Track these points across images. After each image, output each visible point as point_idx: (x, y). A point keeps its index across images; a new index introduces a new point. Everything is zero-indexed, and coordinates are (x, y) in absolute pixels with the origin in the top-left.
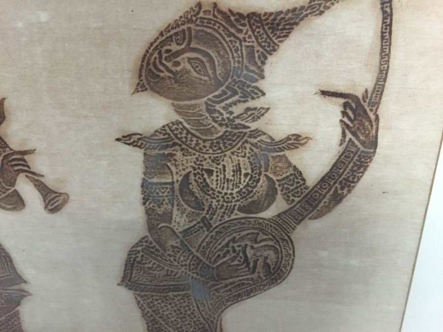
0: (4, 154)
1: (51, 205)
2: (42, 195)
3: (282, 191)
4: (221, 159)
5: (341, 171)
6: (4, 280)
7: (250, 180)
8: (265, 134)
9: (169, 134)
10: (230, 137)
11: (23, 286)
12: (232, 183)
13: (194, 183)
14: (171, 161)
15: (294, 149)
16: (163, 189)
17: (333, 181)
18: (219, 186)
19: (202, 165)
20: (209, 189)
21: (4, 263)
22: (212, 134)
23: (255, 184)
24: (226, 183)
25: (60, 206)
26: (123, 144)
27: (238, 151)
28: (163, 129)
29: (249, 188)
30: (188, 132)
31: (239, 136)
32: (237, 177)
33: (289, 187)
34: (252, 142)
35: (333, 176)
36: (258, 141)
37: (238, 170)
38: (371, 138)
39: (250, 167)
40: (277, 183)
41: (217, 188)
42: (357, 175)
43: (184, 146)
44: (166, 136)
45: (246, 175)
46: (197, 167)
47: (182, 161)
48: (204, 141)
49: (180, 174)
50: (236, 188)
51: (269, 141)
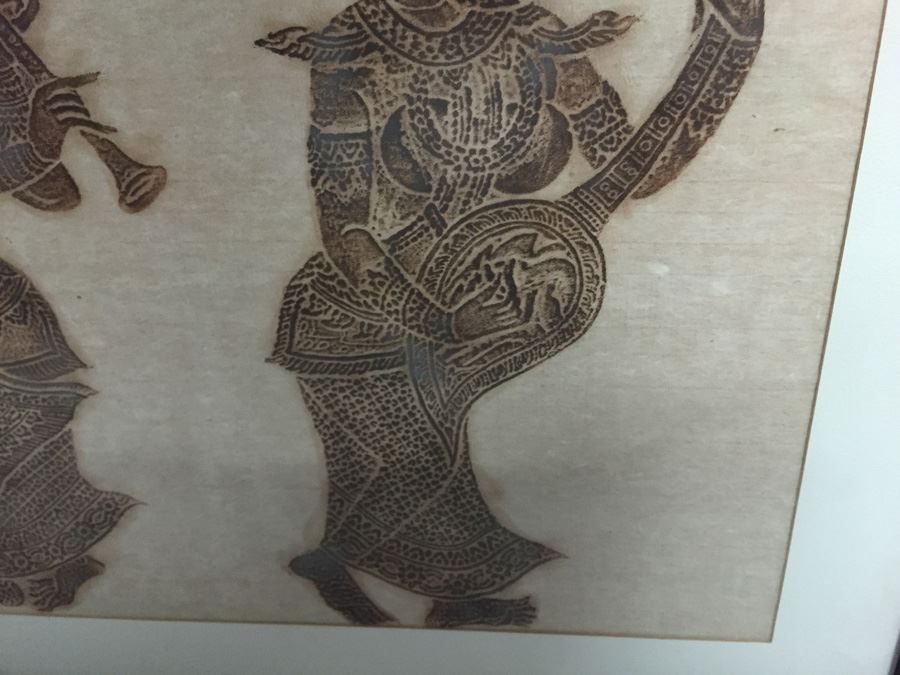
0: (37, 87)
1: (132, 195)
2: (113, 171)
3: (581, 139)
4: (463, 75)
5: (695, 87)
6: (42, 363)
7: (518, 120)
8: (547, 13)
9: (359, 26)
10: (478, 26)
11: (80, 375)
12: (485, 127)
13: (410, 132)
14: (364, 86)
15: (603, 44)
16: (350, 148)
17: (679, 112)
18: (458, 136)
19: (426, 92)
20: (440, 143)
21: (41, 328)
22: (443, 20)
23: (528, 128)
24: (472, 129)
25: (150, 195)
26: (270, 52)
27: (496, 56)
28: (348, 13)
29: (517, 137)
30: (398, 19)
31: (496, 23)
32: (494, 115)
33: (595, 129)
34: (522, 34)
35: (680, 99)
36: (534, 31)
37: (494, 99)
38: (752, 13)
39: (518, 90)
40: (572, 123)
41: (454, 139)
42: (726, 94)
43: (389, 52)
44: (354, 31)
45: (512, 108)
46: (415, 95)
47: (387, 84)
48: (430, 36)
49: (382, 113)
50: (491, 138)
51: (555, 28)
